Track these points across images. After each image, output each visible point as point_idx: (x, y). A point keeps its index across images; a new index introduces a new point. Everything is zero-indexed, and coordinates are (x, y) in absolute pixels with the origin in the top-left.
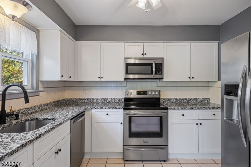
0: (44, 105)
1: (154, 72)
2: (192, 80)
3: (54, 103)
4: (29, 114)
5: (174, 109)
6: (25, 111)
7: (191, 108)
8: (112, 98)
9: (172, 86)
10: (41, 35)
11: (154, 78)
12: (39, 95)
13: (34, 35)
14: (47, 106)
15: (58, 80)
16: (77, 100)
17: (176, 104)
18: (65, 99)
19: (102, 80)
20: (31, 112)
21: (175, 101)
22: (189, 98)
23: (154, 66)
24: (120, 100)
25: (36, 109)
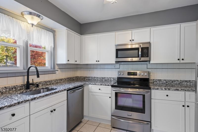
0: (59, 79)
1: (140, 56)
2: (182, 61)
3: (67, 79)
4: (47, 85)
5: (158, 89)
6: (45, 83)
7: (176, 89)
8: (109, 77)
9: (163, 68)
10: (57, 34)
11: (141, 60)
12: (55, 73)
13: (51, 34)
14: (62, 80)
15: (66, 63)
16: (85, 78)
17: (166, 85)
18: (76, 77)
19: (99, 63)
20: (49, 84)
21: (165, 82)
22: (181, 79)
23: (140, 50)
24: (115, 79)
25: (53, 82)
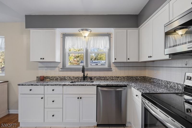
3: (126, 78)
6: (99, 78)
8: (175, 82)
12: (112, 71)
14: (118, 78)
16: (150, 79)
20: (103, 79)
25: (107, 78)
